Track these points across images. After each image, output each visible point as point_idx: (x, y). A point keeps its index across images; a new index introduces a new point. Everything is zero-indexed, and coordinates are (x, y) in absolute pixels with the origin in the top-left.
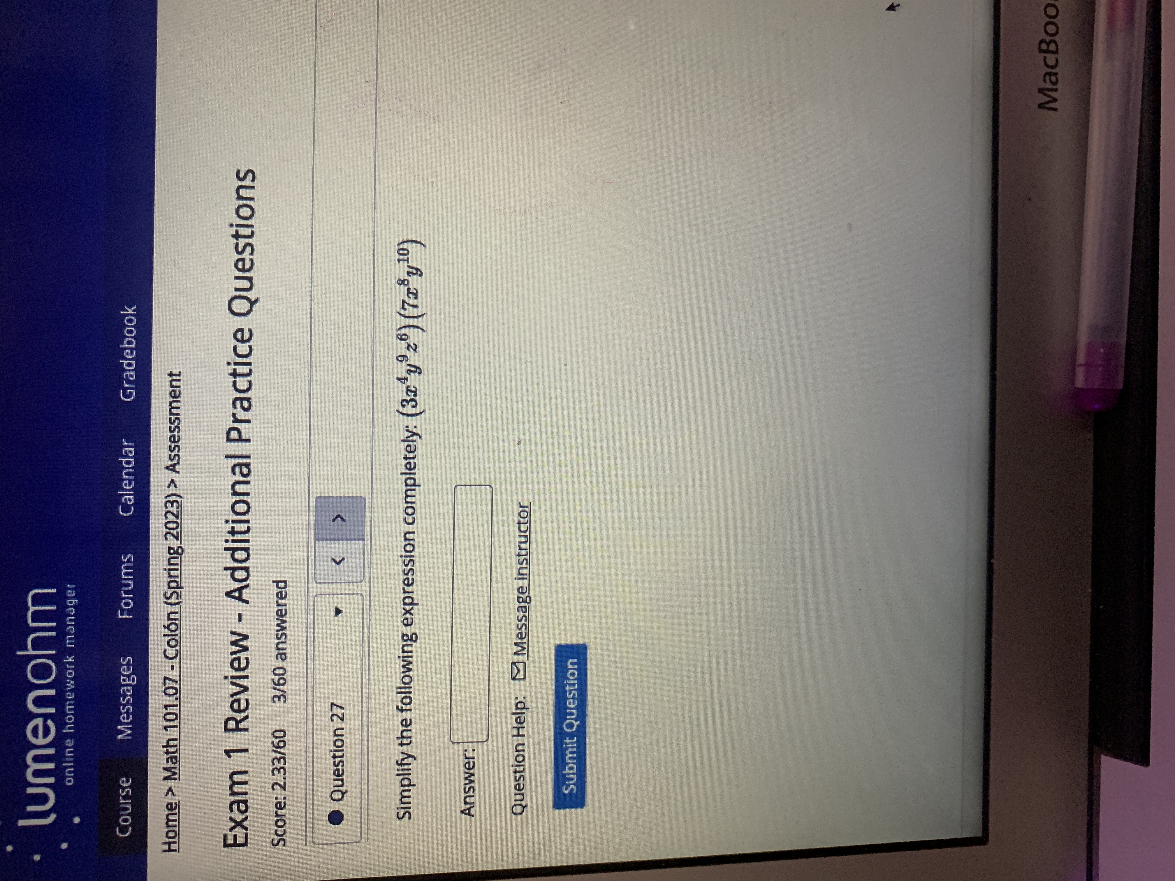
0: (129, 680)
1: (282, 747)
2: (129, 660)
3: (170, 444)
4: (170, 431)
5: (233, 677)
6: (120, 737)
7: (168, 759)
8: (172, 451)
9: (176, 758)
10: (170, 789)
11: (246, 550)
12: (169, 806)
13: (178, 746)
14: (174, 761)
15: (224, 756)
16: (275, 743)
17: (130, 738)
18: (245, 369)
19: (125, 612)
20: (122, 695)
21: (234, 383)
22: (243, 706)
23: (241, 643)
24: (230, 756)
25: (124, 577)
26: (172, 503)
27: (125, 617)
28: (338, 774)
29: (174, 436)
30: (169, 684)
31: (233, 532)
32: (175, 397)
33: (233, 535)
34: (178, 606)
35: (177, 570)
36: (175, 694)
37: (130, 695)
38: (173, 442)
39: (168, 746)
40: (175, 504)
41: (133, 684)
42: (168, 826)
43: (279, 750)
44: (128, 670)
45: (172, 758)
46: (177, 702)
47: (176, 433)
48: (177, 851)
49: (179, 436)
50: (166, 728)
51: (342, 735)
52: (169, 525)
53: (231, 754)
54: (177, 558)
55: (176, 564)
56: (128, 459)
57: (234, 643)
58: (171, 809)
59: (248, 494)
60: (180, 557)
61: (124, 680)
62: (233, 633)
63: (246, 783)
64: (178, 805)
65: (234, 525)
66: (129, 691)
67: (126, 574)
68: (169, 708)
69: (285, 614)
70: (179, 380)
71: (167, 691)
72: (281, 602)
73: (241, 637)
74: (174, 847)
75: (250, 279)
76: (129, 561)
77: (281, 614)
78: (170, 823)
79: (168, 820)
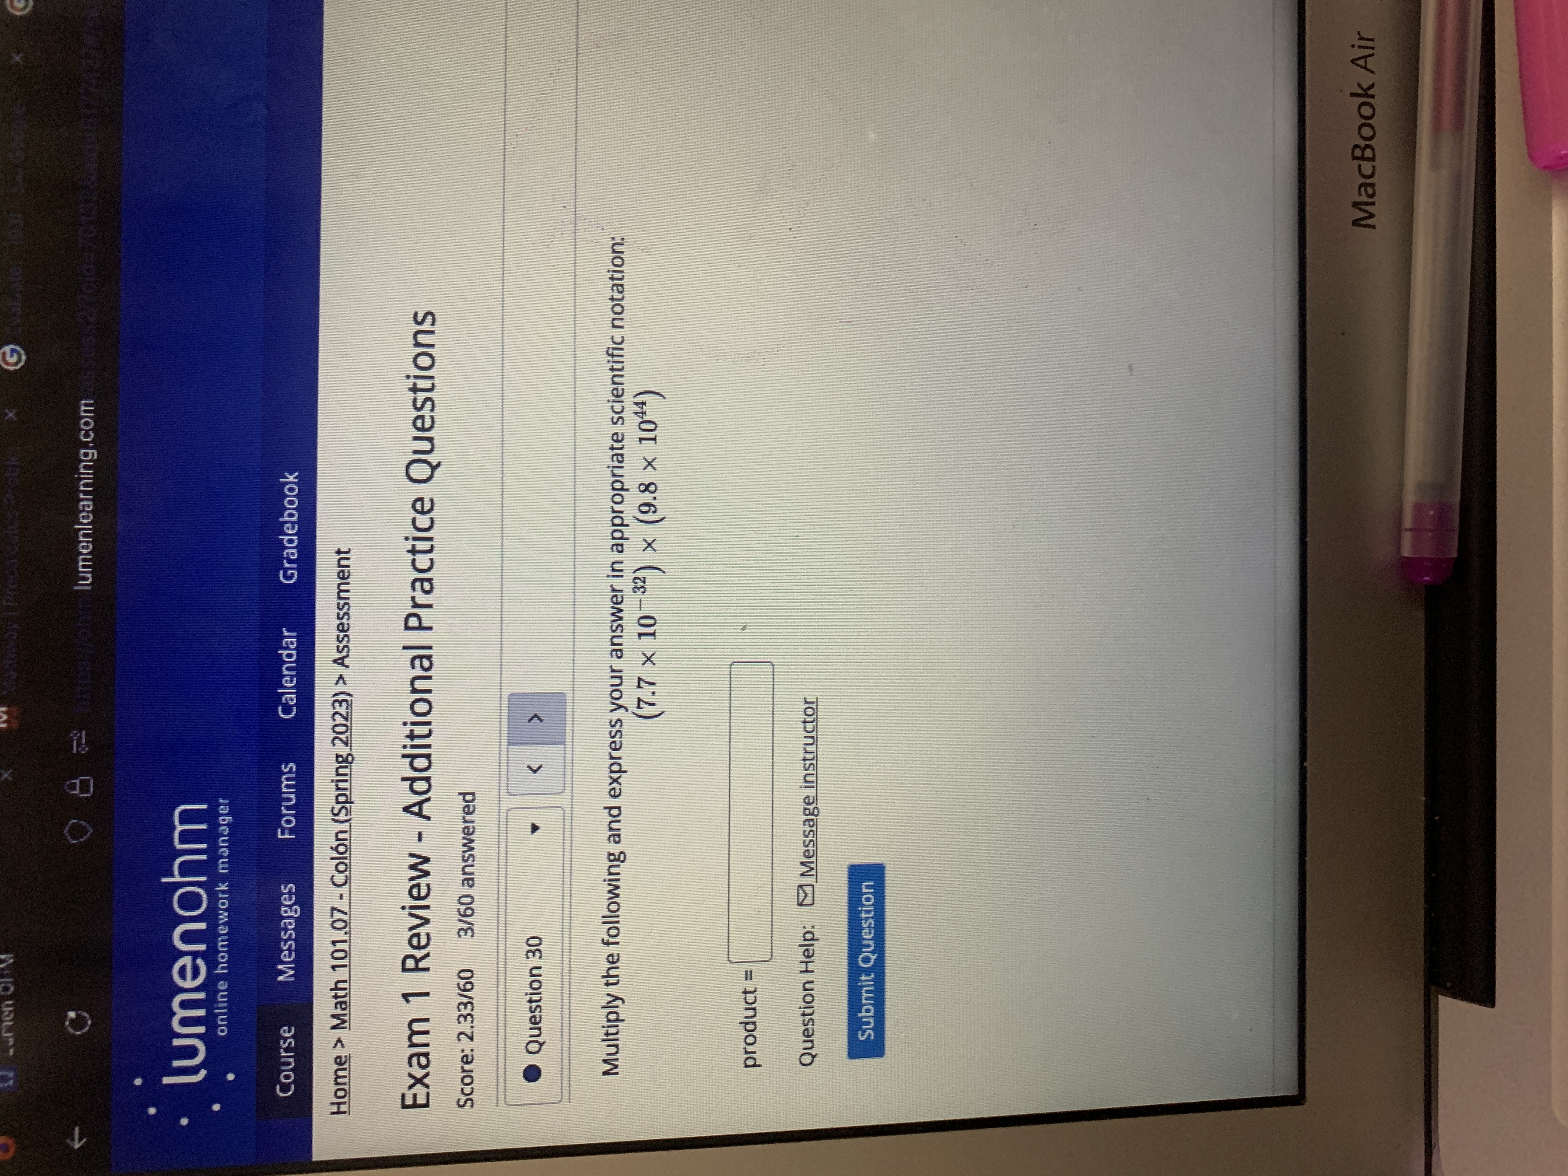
0: (291, 911)
1: (469, 990)
2: (291, 889)
3: (338, 633)
4: (339, 618)
5: (412, 907)
6: (281, 978)
7: (336, 1004)
8: (340, 642)
9: (345, 1003)
10: (339, 1041)
11: (428, 757)
12: (338, 1060)
13: (348, 989)
14: (343, 1006)
15: (403, 1001)
16: (461, 986)
17: (292, 979)
18: (425, 545)
19: (287, 831)
20: (283, 929)
21: (414, 561)
22: (423, 941)
23: (420, 867)
24: (408, 1001)
25: (284, 790)
26: (341, 703)
27: (287, 836)
28: (535, 1022)
29: (343, 624)
30: (337, 915)
31: (412, 736)
32: (343, 578)
33: (412, 740)
34: (347, 824)
35: (346, 781)
36: (344, 927)
37: (293, 929)
38: (341, 631)
39: (336, 989)
40: (344, 704)
41: (296, 916)
42: (337, 1084)
43: (466, 993)
44: (290, 899)
45: (341, 1003)
46: (346, 937)
47: (345, 621)
48: (348, 1112)
49: (349, 624)
50: (334, 967)
51: (540, 975)
52: (338, 729)
53: (410, 998)
54: (346, 767)
55: (346, 775)
56: (289, 652)
57: (413, 867)
58: (340, 1064)
59: (429, 691)
60: (349, 767)
61: (286, 912)
62: (412, 855)
63: (426, 1032)
64: (349, 1057)
65: (413, 727)
66: (290, 924)
67: (287, 786)
68: (337, 944)
69: (473, 832)
70: (348, 559)
71: (336, 925)
72: (468, 817)
73: (421, 860)
74: (343, 1108)
75: (430, 440)
76: (290, 772)
77: (468, 832)
78: (339, 1080)
79: (338, 1077)
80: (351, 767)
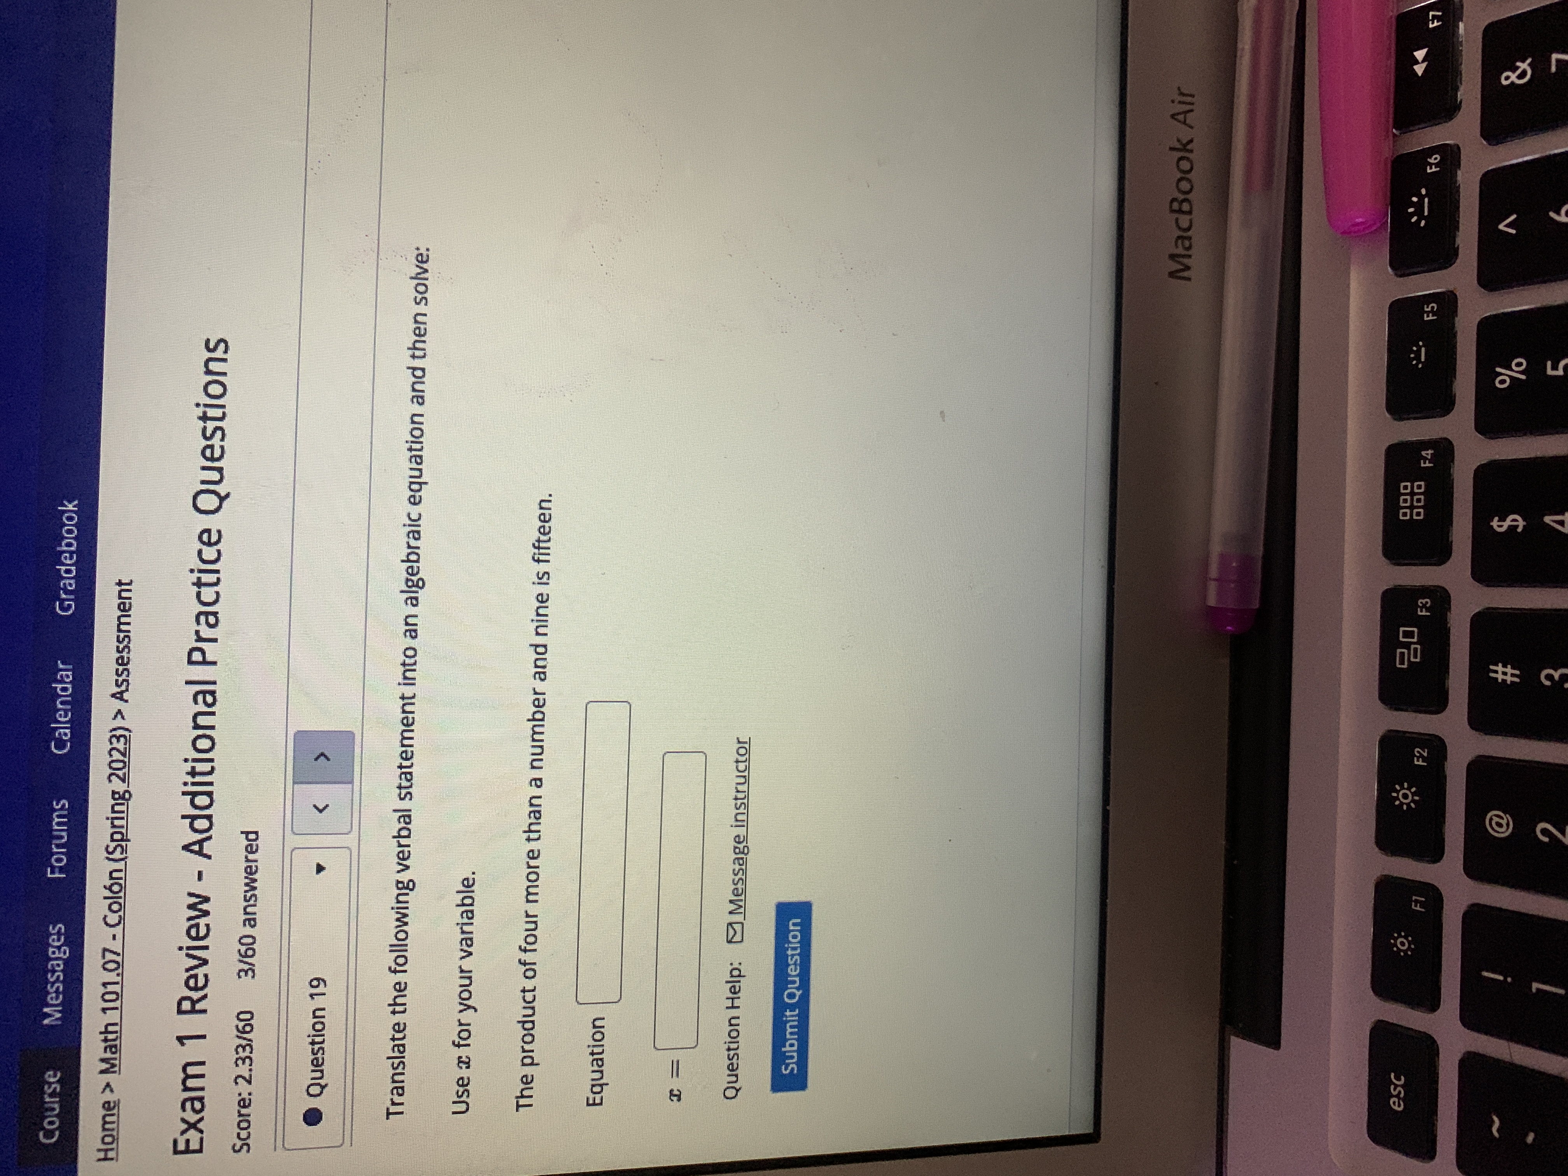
0: (59, 952)
1: (248, 1032)
2: (60, 928)
3: (117, 666)
4: (118, 651)
5: (188, 948)
6: (46, 1022)
7: (106, 1048)
8: (119, 676)
9: (115, 1046)
10: (108, 1085)
11: (210, 794)
12: (106, 1105)
13: (119, 1033)
14: (114, 1050)
15: (177, 1044)
16: (240, 1028)
17: (59, 1023)
18: (212, 578)
19: (57, 870)
20: (48, 971)
21: (198, 595)
22: (201, 983)
23: (200, 906)
25: (56, 827)
26: (118, 738)
27: (57, 875)
28: (317, 1065)
29: (122, 658)
30: (109, 956)
31: (193, 773)
32: (124, 610)
33: (193, 777)
34: (123, 862)
35: (123, 818)
36: (116, 969)
37: (62, 971)
38: (120, 665)
39: (106, 1032)
40: (122, 739)
41: (65, 957)
42: (104, 1129)
43: (245, 1036)
44: (59, 940)
45: (111, 1047)
46: (119, 979)
47: (125, 654)
48: (115, 1159)
49: (128, 658)
50: (104, 1010)
51: (324, 1017)
52: (114, 765)
53: (185, 1041)
54: (123, 804)
55: (123, 812)
56: (63, 686)
57: (191, 907)
58: (109, 1109)
59: (212, 728)
60: (126, 804)
61: (54, 953)
62: (191, 895)
63: (202, 1076)
64: (117, 1104)
65: (194, 764)
66: (58, 965)
67: (59, 824)
68: (108, 986)
69: (256, 871)
70: (129, 591)
71: (107, 966)
72: (251, 857)
73: (200, 899)
74: (111, 1154)
75: (220, 470)
76: (63, 808)
77: (250, 872)
78: (107, 1126)
79: (105, 1123)
80: (128, 803)
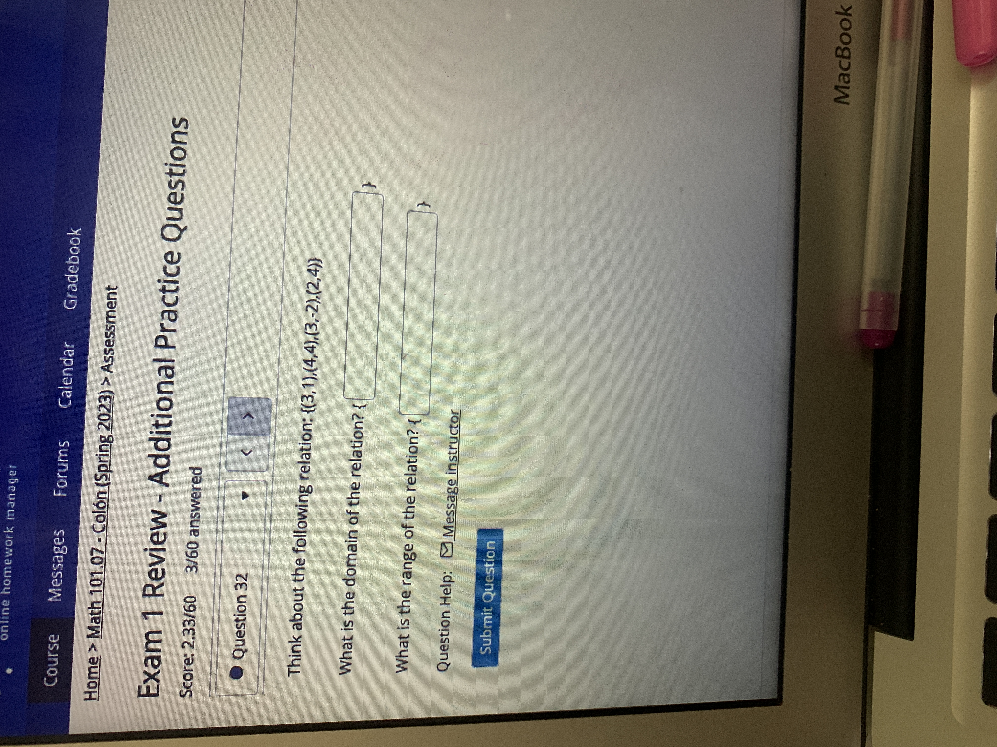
0: (60, 550)
1: (192, 611)
2: (62, 533)
3: (105, 347)
4: (106, 336)
5: (152, 550)
6: (50, 599)
7: (92, 619)
8: (107, 354)
9: (99, 618)
10: (93, 646)
11: (168, 440)
12: (92, 661)
13: (102, 608)
14: (97, 621)
15: (142, 618)
16: (187, 608)
17: (60, 600)
18: (172, 287)
19: (60, 491)
20: (53, 563)
21: (163, 298)
22: (160, 574)
23: (159, 520)
25: (60, 460)
26: (105, 398)
27: (60, 495)
28: (240, 635)
29: (109, 341)
30: (96, 554)
31: (157, 425)
32: (111, 307)
33: (157, 428)
34: (106, 487)
36: (101, 563)
37: (62, 563)
38: (107, 346)
39: (93, 607)
40: (108, 399)
41: (64, 553)
42: (90, 677)
43: (189, 613)
44: (61, 541)
45: (95, 618)
46: (102, 570)
47: (111, 338)
48: (97, 699)
49: (113, 341)
50: (91, 592)
51: (245, 602)
52: (103, 417)
53: (148, 616)
54: (107, 445)
55: (107, 451)
56: (68, 359)
57: (154, 520)
58: (93, 663)
59: (171, 393)
60: (110, 445)
61: (57, 550)
62: (154, 512)
63: (160, 641)
64: (99, 659)
65: (158, 419)
66: (60, 559)
67: (63, 458)
68: (95, 575)
69: (200, 497)
70: (116, 293)
71: (94, 560)
72: (196, 486)
73: (160, 515)
74: (94, 696)
75: (180, 210)
76: (65, 447)
77: (196, 496)
78: (91, 675)
79: (90, 673)
